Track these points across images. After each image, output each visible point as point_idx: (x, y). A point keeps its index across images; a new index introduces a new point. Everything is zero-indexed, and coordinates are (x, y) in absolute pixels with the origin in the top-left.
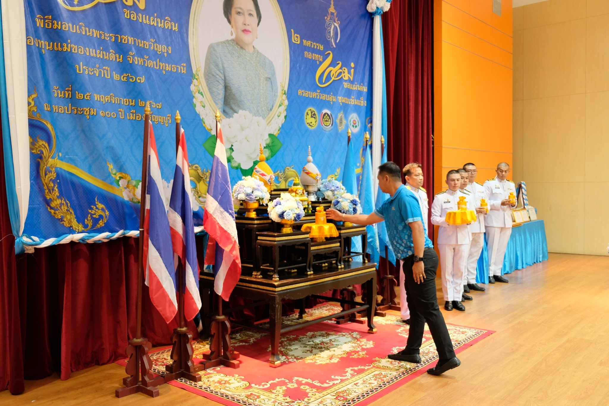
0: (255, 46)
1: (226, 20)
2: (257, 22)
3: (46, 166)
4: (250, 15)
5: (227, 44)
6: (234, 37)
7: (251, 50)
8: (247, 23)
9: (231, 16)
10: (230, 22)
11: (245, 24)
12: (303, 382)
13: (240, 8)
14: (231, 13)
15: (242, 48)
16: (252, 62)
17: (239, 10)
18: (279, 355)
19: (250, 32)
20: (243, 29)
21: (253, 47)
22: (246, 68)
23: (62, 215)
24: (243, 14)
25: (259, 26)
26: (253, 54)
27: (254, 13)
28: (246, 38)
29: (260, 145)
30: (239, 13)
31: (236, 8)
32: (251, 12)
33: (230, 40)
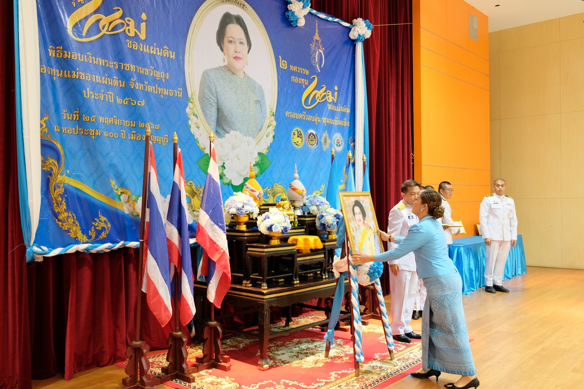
0: (245, 72)
1: (219, 48)
2: (248, 49)
3: (55, 182)
4: (241, 43)
5: (220, 70)
6: (226, 63)
7: (242, 75)
8: (238, 51)
9: (224, 45)
10: (222, 50)
11: (236, 52)
12: (290, 384)
13: (232, 37)
14: (223, 42)
15: (233, 73)
16: (243, 86)
17: (231, 39)
18: (267, 359)
19: (241, 59)
20: (235, 56)
21: (244, 72)
22: (237, 91)
23: (68, 226)
24: (235, 43)
25: (249, 53)
26: (244, 79)
27: (245, 41)
28: (238, 64)
29: (250, 163)
30: (230, 42)
31: (228, 37)
32: (242, 41)
33: (223, 67)
